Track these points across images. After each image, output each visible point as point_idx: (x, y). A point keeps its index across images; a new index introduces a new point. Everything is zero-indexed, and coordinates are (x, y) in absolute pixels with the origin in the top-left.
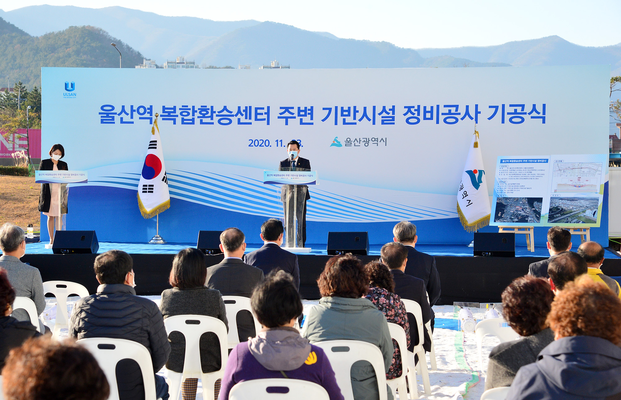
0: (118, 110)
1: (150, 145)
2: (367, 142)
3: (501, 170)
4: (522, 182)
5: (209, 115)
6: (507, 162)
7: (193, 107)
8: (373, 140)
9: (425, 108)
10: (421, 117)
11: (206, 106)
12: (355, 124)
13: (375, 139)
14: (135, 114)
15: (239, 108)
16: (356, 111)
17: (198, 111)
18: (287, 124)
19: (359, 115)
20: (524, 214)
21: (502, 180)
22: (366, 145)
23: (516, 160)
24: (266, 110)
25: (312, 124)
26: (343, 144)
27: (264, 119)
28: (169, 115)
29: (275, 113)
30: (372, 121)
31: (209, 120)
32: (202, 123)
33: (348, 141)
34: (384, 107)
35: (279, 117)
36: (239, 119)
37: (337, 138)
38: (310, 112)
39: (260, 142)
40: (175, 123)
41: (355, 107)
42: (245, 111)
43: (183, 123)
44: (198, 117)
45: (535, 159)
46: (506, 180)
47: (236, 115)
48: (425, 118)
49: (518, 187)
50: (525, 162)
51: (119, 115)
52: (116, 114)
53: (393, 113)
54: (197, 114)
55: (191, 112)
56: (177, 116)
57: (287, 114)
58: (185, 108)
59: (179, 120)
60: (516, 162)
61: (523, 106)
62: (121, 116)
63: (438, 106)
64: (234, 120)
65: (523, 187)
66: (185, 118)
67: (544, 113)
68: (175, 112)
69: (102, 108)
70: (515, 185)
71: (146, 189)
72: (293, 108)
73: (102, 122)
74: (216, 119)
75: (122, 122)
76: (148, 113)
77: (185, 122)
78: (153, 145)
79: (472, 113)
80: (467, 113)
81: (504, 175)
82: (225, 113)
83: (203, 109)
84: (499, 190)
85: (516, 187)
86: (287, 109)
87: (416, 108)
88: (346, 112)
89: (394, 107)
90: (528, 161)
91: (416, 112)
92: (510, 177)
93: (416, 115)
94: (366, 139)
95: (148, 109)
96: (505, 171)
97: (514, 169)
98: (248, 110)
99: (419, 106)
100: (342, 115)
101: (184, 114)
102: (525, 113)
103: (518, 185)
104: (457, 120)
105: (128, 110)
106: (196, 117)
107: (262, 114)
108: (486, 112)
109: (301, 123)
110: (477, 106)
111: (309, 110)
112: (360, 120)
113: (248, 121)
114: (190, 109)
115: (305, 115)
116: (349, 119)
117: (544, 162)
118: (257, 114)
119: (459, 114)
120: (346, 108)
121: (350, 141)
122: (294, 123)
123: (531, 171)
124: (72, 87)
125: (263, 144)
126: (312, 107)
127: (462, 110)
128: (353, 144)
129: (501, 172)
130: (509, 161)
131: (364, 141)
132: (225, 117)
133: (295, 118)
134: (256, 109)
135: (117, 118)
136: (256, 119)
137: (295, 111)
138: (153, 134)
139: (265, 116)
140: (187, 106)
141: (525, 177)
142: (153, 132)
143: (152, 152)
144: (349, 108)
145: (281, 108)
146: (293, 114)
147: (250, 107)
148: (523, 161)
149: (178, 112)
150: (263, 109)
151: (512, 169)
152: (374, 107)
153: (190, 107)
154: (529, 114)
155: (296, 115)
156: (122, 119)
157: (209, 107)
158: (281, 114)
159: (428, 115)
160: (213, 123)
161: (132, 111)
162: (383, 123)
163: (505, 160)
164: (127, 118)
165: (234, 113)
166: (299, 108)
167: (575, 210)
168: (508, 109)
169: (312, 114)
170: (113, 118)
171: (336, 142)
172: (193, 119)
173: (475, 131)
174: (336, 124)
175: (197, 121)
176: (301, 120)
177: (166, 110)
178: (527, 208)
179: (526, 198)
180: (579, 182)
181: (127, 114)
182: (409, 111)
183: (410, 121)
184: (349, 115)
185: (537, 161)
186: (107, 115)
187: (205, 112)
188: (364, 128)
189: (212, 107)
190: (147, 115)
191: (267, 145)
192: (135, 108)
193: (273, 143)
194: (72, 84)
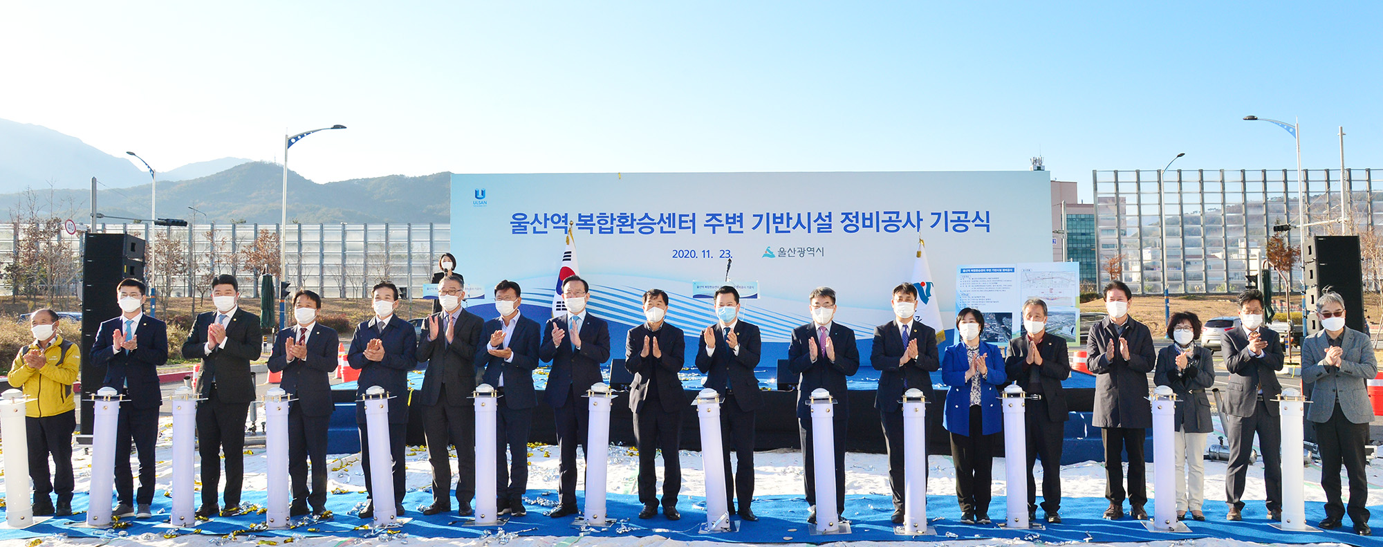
0: (530, 219)
1: (565, 256)
2: (802, 252)
3: (962, 280)
5: (629, 223)
6: (968, 272)
7: (612, 214)
8: (809, 249)
9: (864, 214)
10: (860, 224)
11: (625, 214)
12: (789, 232)
13: (811, 249)
14: (549, 222)
15: (662, 215)
16: (789, 218)
17: (617, 219)
18: (714, 232)
19: (793, 223)
20: (993, 332)
21: (964, 292)
22: (802, 255)
23: (978, 269)
24: (691, 218)
25: (742, 232)
26: (776, 254)
27: (690, 228)
28: (586, 224)
29: (701, 220)
30: (807, 229)
31: (629, 229)
32: (621, 232)
34: (820, 214)
35: (705, 225)
36: (662, 228)
37: (769, 247)
38: (739, 219)
39: (686, 253)
40: (592, 233)
41: (788, 214)
42: (668, 218)
43: (600, 232)
44: (617, 226)
45: (999, 268)
46: (969, 292)
47: (659, 223)
48: (864, 226)
50: (989, 272)
51: (531, 224)
52: (528, 223)
53: (830, 221)
54: (616, 222)
55: (609, 220)
56: (594, 225)
57: (714, 222)
58: (602, 216)
59: (596, 229)
60: (978, 272)
61: (966, 213)
62: (534, 225)
63: (877, 213)
64: (657, 228)
65: (988, 300)
66: (603, 226)
67: (988, 221)
68: (592, 220)
69: (514, 217)
71: (560, 306)
72: (720, 215)
73: (514, 233)
74: (637, 227)
75: (535, 232)
76: (563, 221)
77: (603, 231)
78: (567, 256)
79: (914, 220)
80: (909, 220)
81: (966, 286)
82: (646, 220)
83: (623, 216)
86: (714, 216)
87: (854, 215)
88: (778, 219)
89: (830, 213)
90: (992, 270)
91: (854, 219)
92: (974, 290)
93: (854, 223)
94: (802, 248)
95: (563, 217)
96: (966, 282)
98: (671, 217)
99: (857, 213)
100: (774, 223)
101: (602, 222)
102: (969, 221)
104: (898, 228)
105: (541, 219)
106: (614, 226)
107: (687, 222)
108: (928, 220)
109: (730, 231)
110: (918, 212)
111: (738, 217)
112: (794, 228)
113: (671, 229)
114: (608, 217)
115: (734, 223)
116: (782, 227)
117: (1010, 271)
118: (681, 222)
119: (901, 221)
120: (778, 215)
121: (783, 251)
122: (722, 231)
123: (996, 282)
124: (482, 195)
125: (689, 255)
126: (741, 214)
127: (903, 217)
128: (787, 254)
129: (962, 283)
130: (970, 271)
131: (799, 251)
132: (646, 225)
133: (723, 225)
134: (681, 216)
135: (529, 228)
136: (681, 228)
137: (723, 218)
138: (568, 244)
139: (690, 224)
140: (605, 214)
141: (990, 289)
142: (568, 242)
143: (566, 264)
144: (782, 215)
145: (707, 215)
146: (721, 221)
147: (674, 214)
148: (986, 270)
149: (595, 220)
150: (688, 216)
151: (975, 280)
152: (809, 214)
153: (608, 215)
154: (973, 221)
155: (724, 222)
156: (535, 228)
157: (629, 215)
158: (707, 221)
159: (868, 222)
160: (633, 232)
161: (546, 219)
162: (819, 231)
163: (966, 269)
164: (540, 228)
165: (656, 221)
166: (727, 215)
167: (1050, 326)
168: (951, 217)
169: (741, 221)
170: (526, 227)
171: (768, 253)
172: (612, 228)
173: (920, 240)
174: (768, 232)
175: (616, 230)
176: (730, 228)
177: (582, 219)
179: (994, 313)
180: (1051, 294)
181: (541, 223)
182: (847, 217)
183: (849, 228)
184: (782, 223)
185: (1002, 270)
186: (519, 225)
187: (625, 220)
188: (798, 237)
189: (632, 214)
190: (561, 224)
191: (693, 256)
192: (549, 217)
193: (700, 254)
194: (482, 191)
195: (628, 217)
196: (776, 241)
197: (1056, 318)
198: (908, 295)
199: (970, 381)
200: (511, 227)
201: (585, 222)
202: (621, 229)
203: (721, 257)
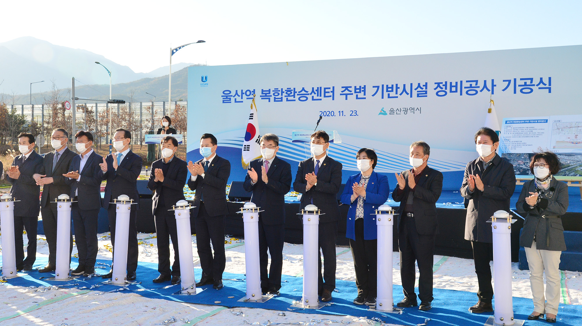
0: (233, 93)
1: (250, 117)
2: (406, 111)
3: (506, 129)
4: (524, 140)
5: (293, 94)
6: (511, 123)
7: (282, 89)
8: (411, 109)
9: (451, 83)
10: (448, 90)
11: (290, 88)
12: (397, 97)
13: (412, 108)
14: (244, 95)
15: (313, 88)
16: (397, 88)
17: (285, 92)
18: (346, 99)
19: (400, 91)
20: (525, 168)
21: (506, 138)
22: (406, 113)
23: (519, 121)
24: (331, 90)
25: (365, 98)
26: (388, 112)
27: (331, 96)
28: (266, 96)
29: (338, 91)
30: (410, 95)
31: (292, 98)
32: (287, 100)
33: (392, 111)
34: (419, 84)
35: (341, 94)
36: (313, 97)
37: (383, 108)
38: (363, 89)
39: (328, 113)
40: (269, 101)
41: (397, 85)
42: (317, 90)
43: (275, 101)
44: (285, 96)
45: (536, 120)
46: (510, 138)
47: (311, 94)
48: (451, 91)
49: (521, 144)
50: (527, 123)
51: (234, 97)
52: (232, 96)
53: (426, 88)
54: (284, 94)
55: (280, 92)
56: (271, 96)
57: (347, 92)
58: (276, 90)
59: (272, 99)
60: (519, 123)
61: (532, 79)
62: (235, 97)
63: (461, 82)
64: (310, 97)
65: (525, 144)
66: (276, 97)
67: (550, 84)
68: (269, 93)
69: (223, 93)
70: (518, 142)
72: (351, 87)
73: (223, 102)
74: (297, 97)
75: (236, 102)
76: (252, 94)
77: (276, 100)
78: (251, 116)
79: (489, 86)
80: (485, 86)
81: (508, 134)
82: (303, 92)
83: (289, 90)
84: (503, 146)
85: (518, 144)
86: (347, 88)
87: (444, 83)
88: (390, 89)
89: (426, 83)
90: (530, 122)
91: (444, 87)
92: (513, 136)
93: (444, 89)
94: (406, 108)
95: (252, 92)
96: (509, 131)
97: (517, 129)
98: (319, 90)
99: (446, 82)
100: (387, 91)
101: (276, 94)
102: (534, 85)
103: (521, 142)
104: (477, 92)
105: (239, 93)
106: (283, 96)
107: (329, 92)
108: (500, 85)
109: (357, 98)
110: (493, 81)
111: (363, 88)
112: (401, 94)
113: (319, 98)
114: (279, 91)
115: (360, 92)
116: (392, 94)
117: (544, 122)
118: (325, 92)
119: (479, 87)
120: (390, 86)
121: (393, 110)
122: (352, 98)
123: (532, 130)
124: (206, 79)
125: (330, 115)
126: (365, 86)
127: (481, 84)
128: (395, 112)
129: (505, 131)
130: (513, 122)
131: (404, 110)
132: (303, 96)
133: (352, 94)
134: (325, 89)
135: (233, 99)
136: (325, 96)
137: (353, 89)
138: (252, 109)
139: (331, 94)
140: (278, 89)
141: (527, 136)
142: (252, 107)
143: (251, 121)
144: (393, 85)
145: (342, 87)
146: (351, 91)
147: (321, 88)
148: (525, 122)
149: (272, 93)
150: (330, 88)
151: (516, 129)
152: (411, 84)
153: (280, 89)
154: (537, 85)
155: (353, 92)
156: (235, 99)
157: (292, 89)
158: (342, 92)
159: (454, 89)
160: (295, 100)
161: (242, 93)
162: (418, 96)
163: (509, 121)
164: (239, 99)
165: (309, 93)
166: (355, 87)
167: (572, 164)
168: (519, 82)
169: (364, 91)
170: (230, 99)
171: (382, 112)
172: (282, 98)
173: (491, 100)
174: (383, 98)
175: (284, 99)
176: (357, 96)
177: (264, 92)
178: (528, 162)
179: (527, 154)
180: (576, 139)
181: (239, 96)
182: (439, 86)
183: (440, 94)
184: (392, 91)
185: (537, 121)
186: (227, 97)
187: (290, 93)
188: (404, 101)
189: (294, 89)
190: (251, 96)
191: (332, 115)
192: (244, 92)
193: (337, 114)
194: (205, 77)
195: (292, 90)
196: (388, 104)
197: (578, 158)
198: (318, 140)
199: (356, 202)
200: (221, 99)
201: (265, 95)
202: (287, 99)
203: (351, 115)
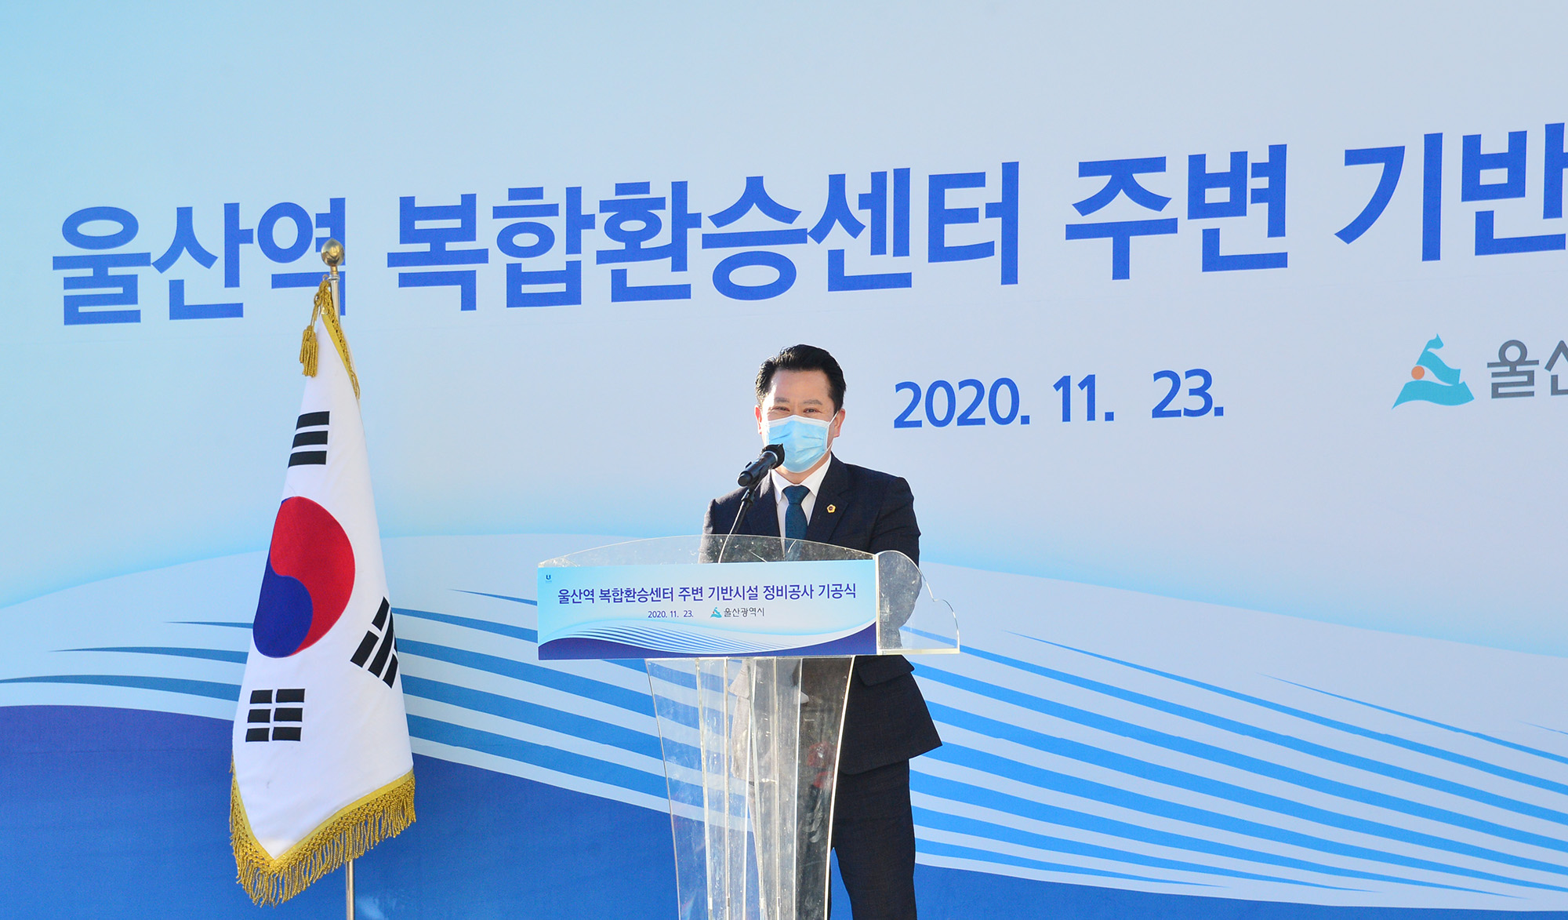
1: (300, 442)
5: (664, 238)
7: (574, 195)
11: (646, 187)
12: (1557, 242)
14: (251, 254)
15: (837, 183)
16: (1560, 161)
17: (602, 219)
18: (1121, 269)
24: (993, 191)
25: (1279, 260)
26: (1479, 381)
27: (985, 250)
28: (438, 256)
29: (1049, 203)
31: (659, 272)
32: (622, 291)
33: (1513, 365)
35: (1073, 232)
36: (836, 258)
37: (1437, 343)
38: (1263, 183)
39: (965, 398)
40: (469, 302)
41: (1555, 133)
42: (873, 201)
43: (515, 299)
44: (603, 257)
47: (820, 233)
51: (163, 264)
52: (143, 259)
54: (595, 239)
55: (557, 225)
56: (481, 256)
57: (1122, 209)
58: (524, 206)
59: (491, 278)
62: (174, 272)
64: (808, 260)
66: (529, 265)
68: (468, 232)
69: (69, 231)
72: (1157, 165)
73: (70, 316)
74: (703, 261)
75: (180, 309)
76: (321, 245)
77: (526, 289)
78: (310, 438)
82: (755, 220)
83: (631, 203)
86: (1122, 174)
88: (1496, 170)
95: (322, 220)
98: (887, 194)
100: (1472, 190)
101: (520, 240)
105: (210, 234)
106: (587, 257)
107: (968, 215)
109: (1213, 259)
111: (1259, 170)
113: (888, 264)
114: (552, 210)
115: (1235, 208)
116: (1518, 217)
118: (940, 216)
120: (1495, 144)
121: (1522, 361)
122: (1168, 260)
125: (983, 410)
126: (1278, 153)
128: (1543, 378)
132: (754, 248)
133: (1170, 226)
134: (939, 184)
135: (152, 287)
136: (939, 252)
137: (1172, 184)
139: (990, 230)
140: (537, 193)
142: (309, 358)
143: (304, 483)
144: (1518, 140)
145: (1088, 169)
146: (1158, 203)
147: (902, 176)
149: (488, 231)
150: (976, 180)
153: (555, 195)
155: (1177, 208)
156: (177, 288)
157: (661, 189)
158: (1085, 207)
160: (683, 292)
161: (235, 236)
164: (204, 285)
165: (808, 220)
166: (1196, 162)
169: (1275, 198)
170: (130, 285)
171: (1429, 376)
172: (572, 274)
174: (1432, 252)
175: (596, 280)
176: (1211, 239)
177: (420, 225)
181: (207, 259)
184: (1515, 187)
186: (99, 274)
187: (640, 225)
189: (680, 189)
190: (311, 262)
191: (1004, 411)
192: (249, 220)
193: (1039, 400)
200: (53, 290)
201: (434, 246)
203: (1159, 412)
